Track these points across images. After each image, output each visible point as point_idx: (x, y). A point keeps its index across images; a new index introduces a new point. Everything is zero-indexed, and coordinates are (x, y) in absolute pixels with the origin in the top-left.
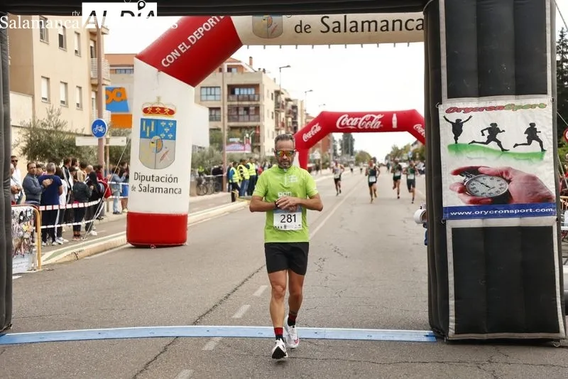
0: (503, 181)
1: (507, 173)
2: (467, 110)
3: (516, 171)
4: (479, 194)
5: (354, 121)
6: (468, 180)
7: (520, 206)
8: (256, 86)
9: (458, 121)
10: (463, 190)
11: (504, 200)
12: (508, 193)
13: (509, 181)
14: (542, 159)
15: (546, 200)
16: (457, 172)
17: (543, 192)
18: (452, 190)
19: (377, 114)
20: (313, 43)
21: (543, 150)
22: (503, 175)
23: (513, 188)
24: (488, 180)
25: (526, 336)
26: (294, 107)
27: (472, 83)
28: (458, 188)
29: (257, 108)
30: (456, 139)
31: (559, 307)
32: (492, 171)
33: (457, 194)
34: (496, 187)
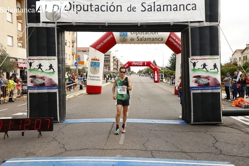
0: (207, 80)
1: (208, 77)
2: (197, 59)
3: (210, 77)
4: (200, 83)
5: (136, 63)
6: (197, 79)
7: (211, 87)
8: (109, 55)
9: (195, 62)
10: (196, 82)
11: (207, 85)
12: (208, 83)
13: (209, 80)
14: (218, 73)
15: (219, 85)
16: (194, 77)
17: (218, 83)
18: (193, 82)
19: (141, 62)
20: (135, 43)
21: (218, 71)
22: (207, 78)
23: (210, 81)
24: (203, 79)
25: (212, 123)
26: (118, 60)
27: (198, 52)
28: (194, 82)
29: (109, 60)
30: (194, 67)
31: (221, 115)
32: (204, 76)
33: (194, 83)
34: (205, 81)
